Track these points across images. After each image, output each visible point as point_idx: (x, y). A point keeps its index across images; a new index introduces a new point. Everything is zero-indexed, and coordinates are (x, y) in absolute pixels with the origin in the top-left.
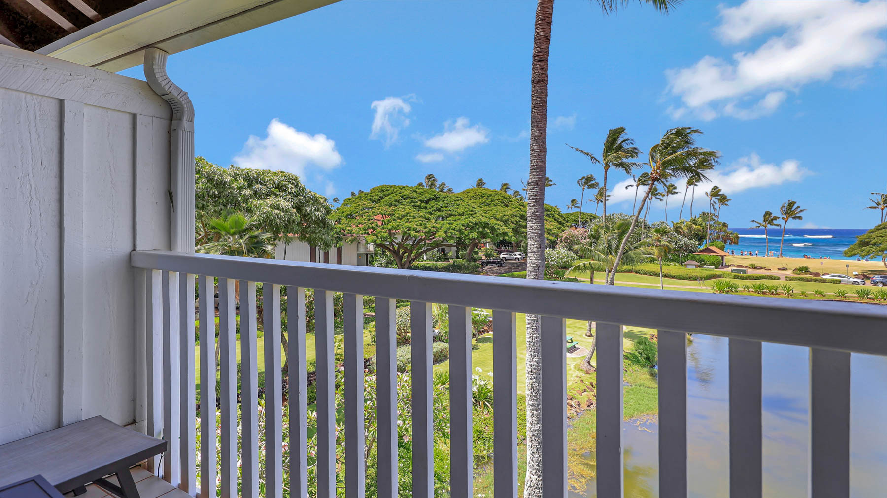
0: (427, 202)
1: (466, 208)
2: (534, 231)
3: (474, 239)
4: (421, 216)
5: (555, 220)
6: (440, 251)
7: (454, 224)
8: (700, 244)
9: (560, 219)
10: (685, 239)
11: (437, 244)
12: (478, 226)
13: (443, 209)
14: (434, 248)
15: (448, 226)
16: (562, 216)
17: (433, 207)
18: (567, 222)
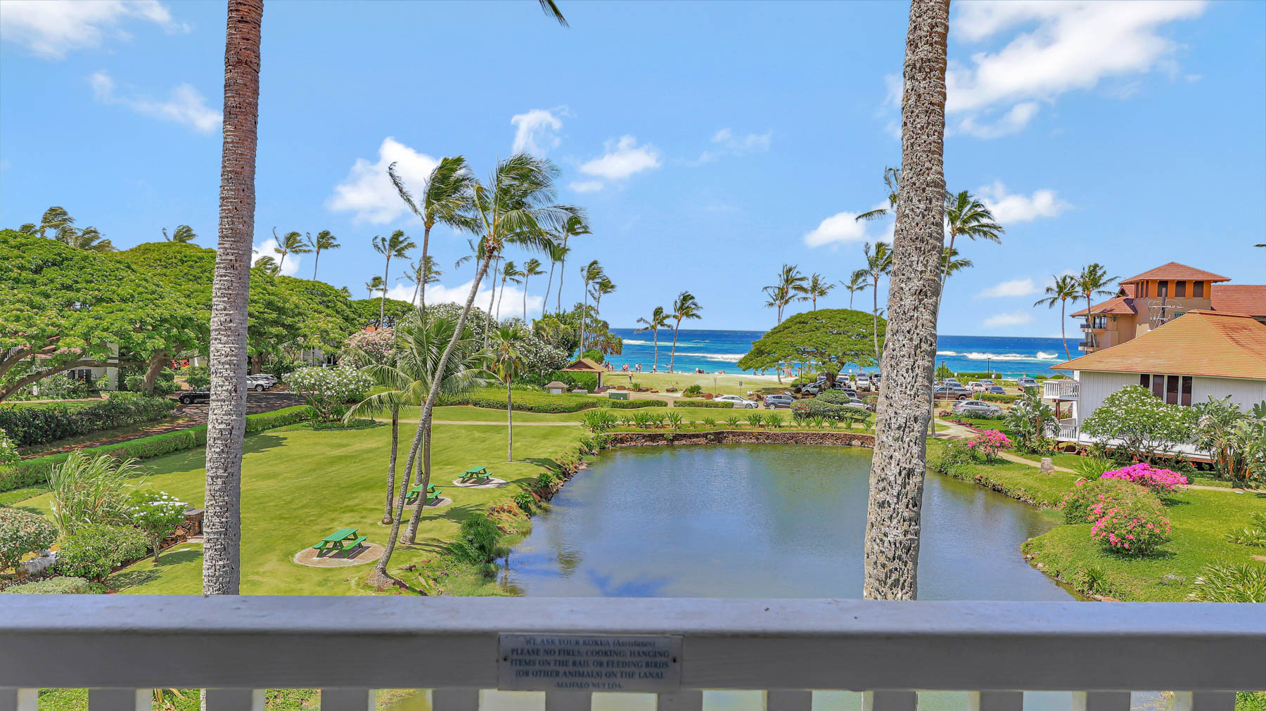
0: (38, 270)
1: (139, 286)
2: (223, 359)
3: (156, 351)
4: (21, 301)
5: (338, 312)
6: (77, 376)
7: (107, 320)
8: (570, 356)
9: (348, 312)
10: (549, 347)
11: (65, 362)
12: (167, 325)
13: (79, 286)
14: (56, 370)
15: (91, 322)
16: (351, 307)
17: (52, 281)
18: (360, 316)
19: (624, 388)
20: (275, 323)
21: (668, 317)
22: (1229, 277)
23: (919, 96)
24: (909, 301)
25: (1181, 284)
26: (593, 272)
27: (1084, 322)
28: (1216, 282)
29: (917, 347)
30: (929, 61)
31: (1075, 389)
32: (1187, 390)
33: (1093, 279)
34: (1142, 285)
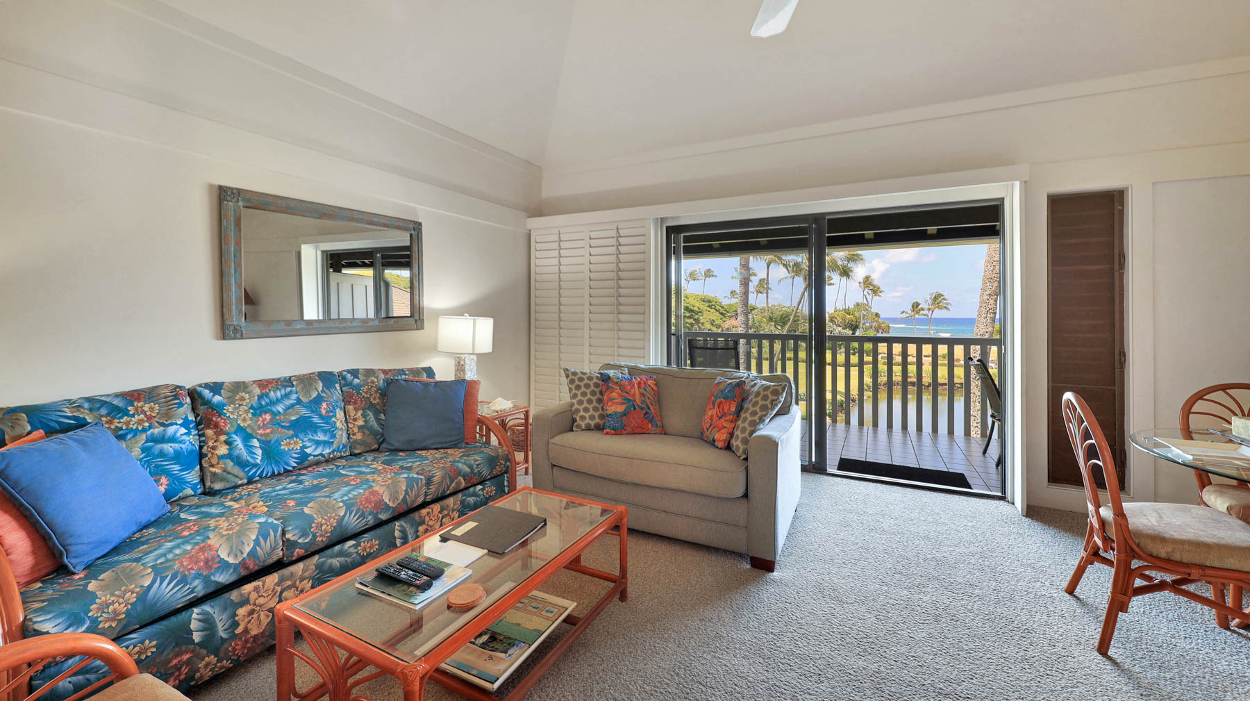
5: (717, 311)
9: (722, 310)
10: (840, 329)
16: (723, 308)
20: (690, 317)
21: (922, 309)
26: (867, 282)
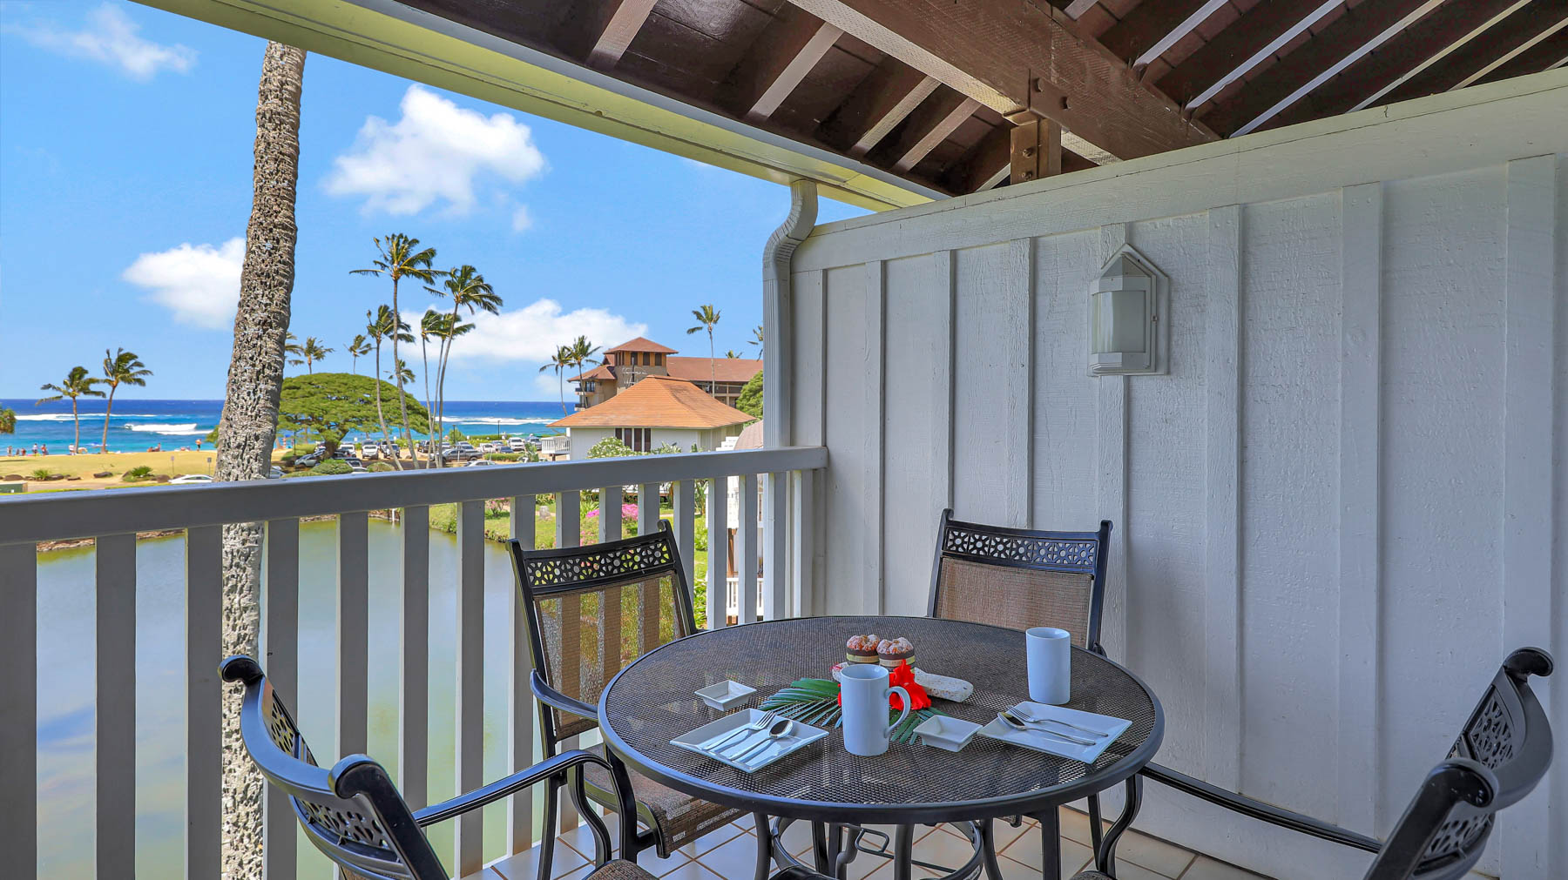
19: (19, 478)
21: (92, 381)
22: (677, 350)
23: (269, 144)
24: (252, 330)
25: (646, 354)
27: (578, 386)
28: (669, 353)
29: (258, 373)
30: (279, 114)
31: (567, 444)
32: (648, 440)
33: (582, 349)
34: (619, 354)
